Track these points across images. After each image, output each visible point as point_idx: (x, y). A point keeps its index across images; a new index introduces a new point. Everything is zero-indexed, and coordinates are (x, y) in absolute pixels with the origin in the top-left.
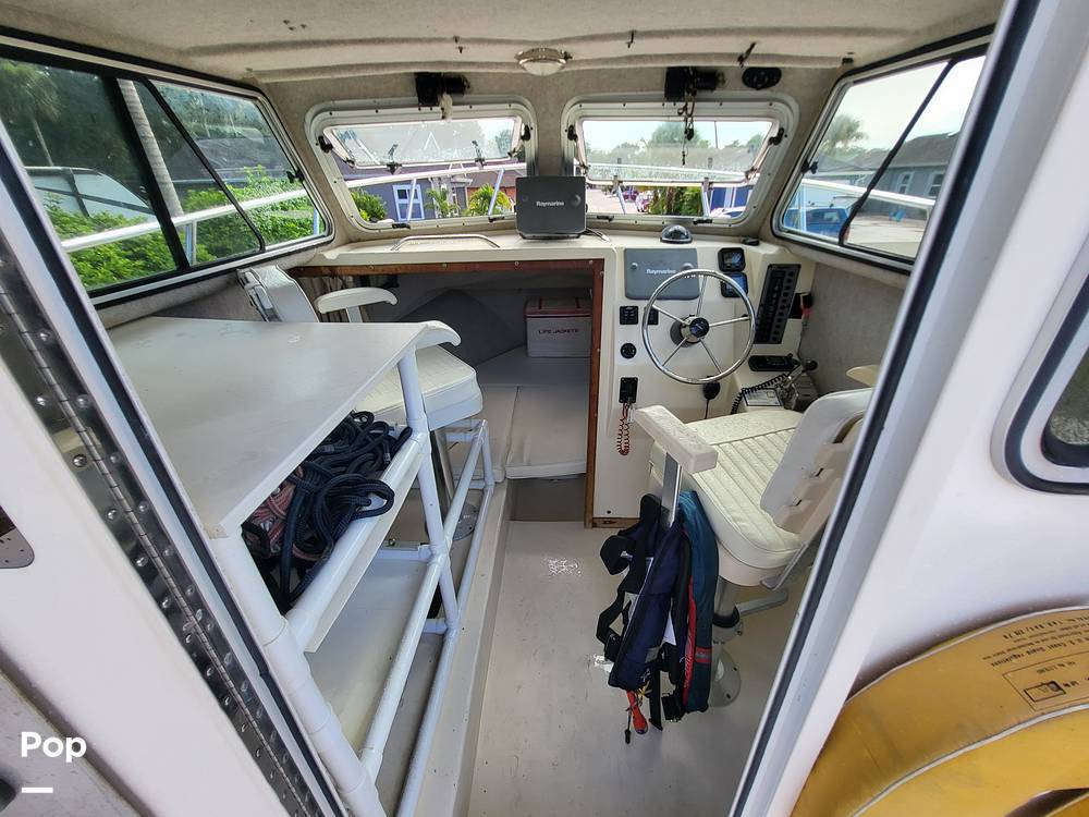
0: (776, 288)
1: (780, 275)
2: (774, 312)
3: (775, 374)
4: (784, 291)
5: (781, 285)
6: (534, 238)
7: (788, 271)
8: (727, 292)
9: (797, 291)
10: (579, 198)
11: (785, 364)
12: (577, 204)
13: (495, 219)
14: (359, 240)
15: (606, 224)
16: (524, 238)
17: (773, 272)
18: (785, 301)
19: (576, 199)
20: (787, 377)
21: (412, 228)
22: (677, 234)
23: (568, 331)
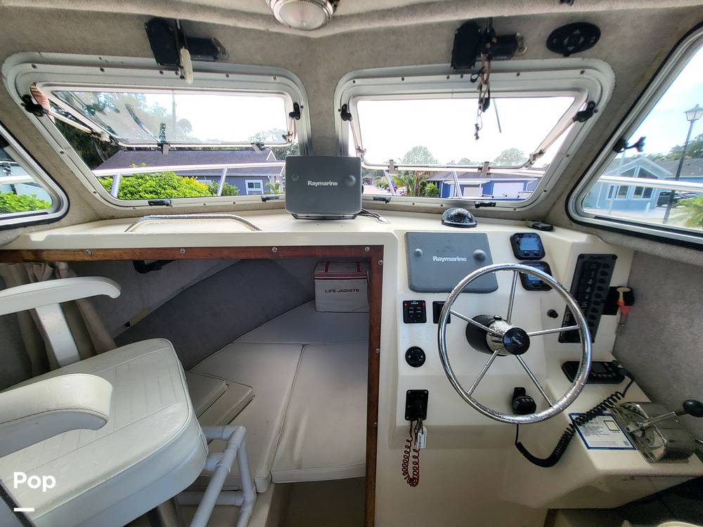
0: (590, 282)
1: (594, 267)
2: (587, 309)
3: (605, 390)
4: (597, 284)
5: (595, 279)
6: (308, 218)
7: (603, 262)
9: (614, 283)
10: (353, 178)
11: (611, 373)
12: (352, 184)
13: (268, 199)
14: (112, 218)
16: (296, 217)
17: (584, 264)
18: (598, 296)
19: (351, 180)
20: (623, 396)
21: (174, 206)
22: (460, 217)
23: (351, 291)
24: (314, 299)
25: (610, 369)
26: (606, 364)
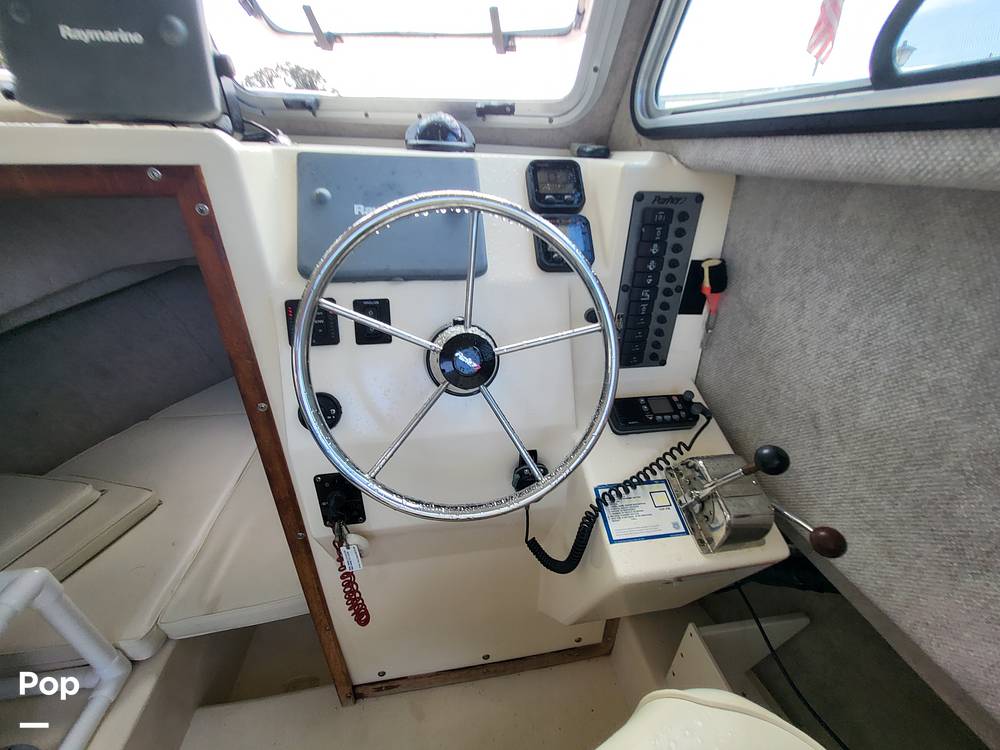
0: (655, 250)
1: (660, 217)
2: (651, 303)
3: (663, 442)
4: (669, 255)
5: (663, 244)
7: (677, 209)
8: (549, 260)
9: (697, 254)
10: (179, 24)
11: (680, 412)
12: (178, 40)
17: (645, 212)
18: (671, 278)
19: (173, 27)
20: (688, 449)
22: (437, 130)
25: (679, 406)
26: (675, 399)
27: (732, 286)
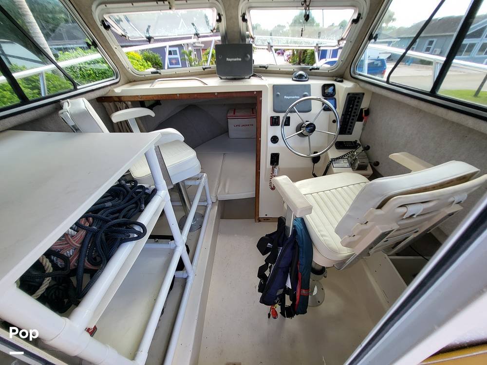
0: (351, 106)
1: (353, 98)
2: (349, 119)
3: (348, 151)
4: (355, 107)
5: (353, 105)
6: (226, 79)
7: (358, 96)
8: (327, 109)
9: (362, 107)
10: (249, 56)
11: (353, 145)
12: (248, 59)
13: (206, 68)
14: (135, 81)
15: (264, 71)
16: (221, 79)
17: (350, 97)
18: (355, 113)
19: (247, 57)
21: (162, 74)
22: (301, 76)
23: (248, 125)
24: (228, 131)
26: (353, 142)
27: (370, 114)
